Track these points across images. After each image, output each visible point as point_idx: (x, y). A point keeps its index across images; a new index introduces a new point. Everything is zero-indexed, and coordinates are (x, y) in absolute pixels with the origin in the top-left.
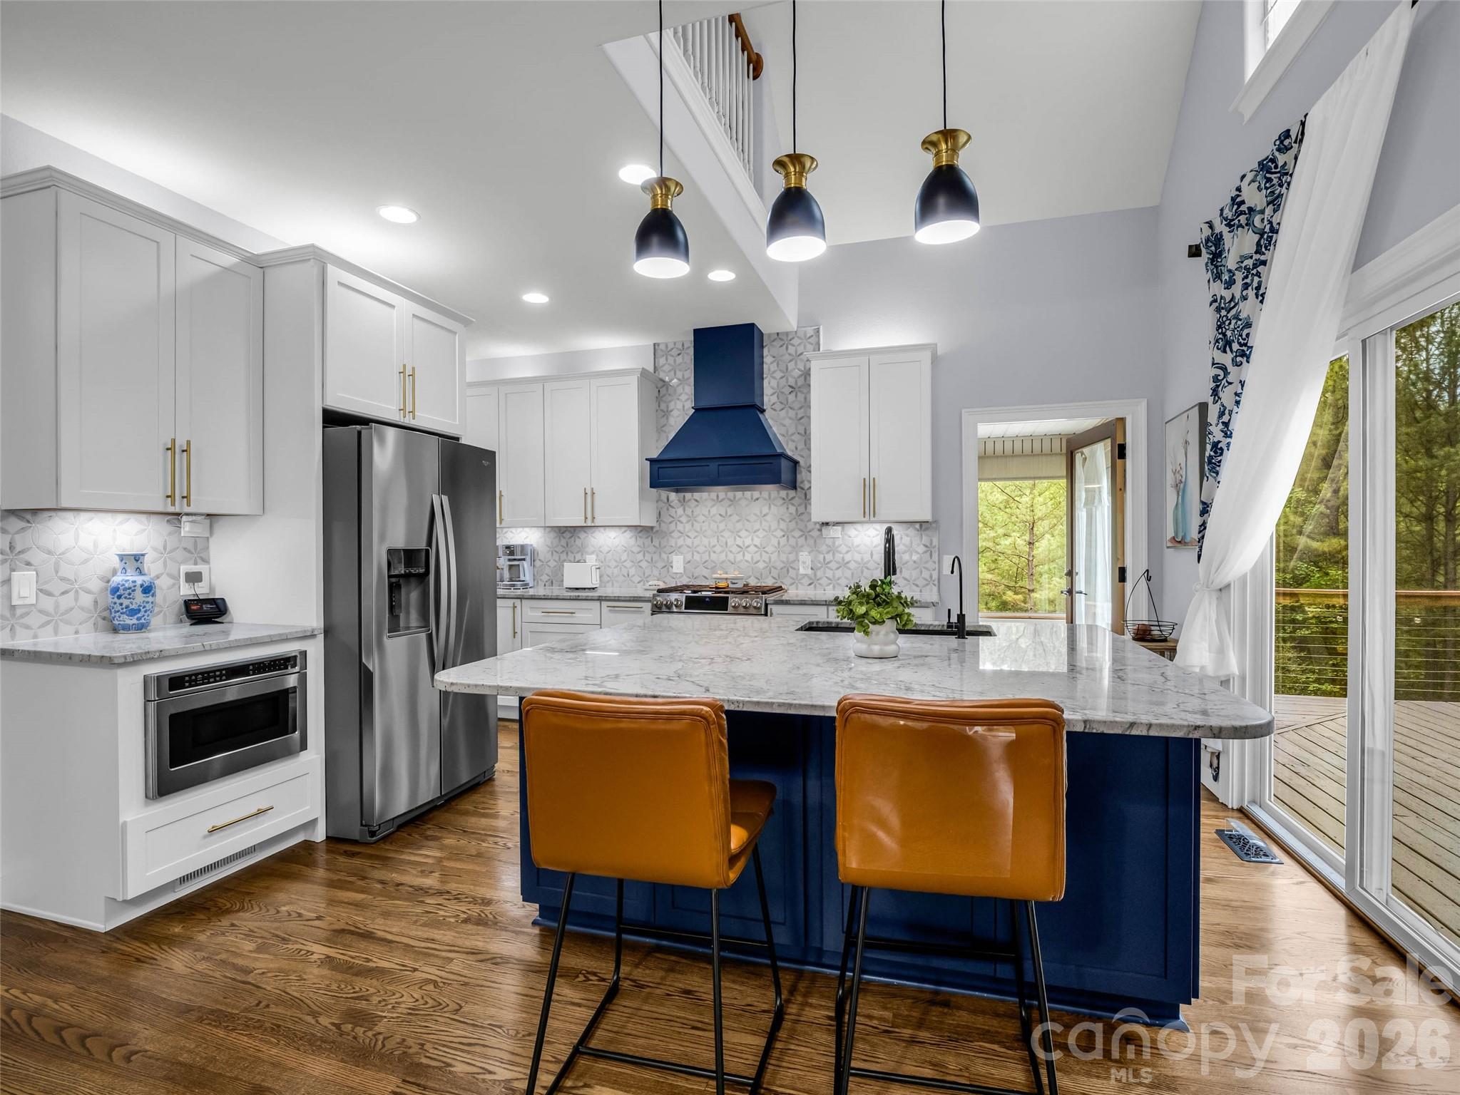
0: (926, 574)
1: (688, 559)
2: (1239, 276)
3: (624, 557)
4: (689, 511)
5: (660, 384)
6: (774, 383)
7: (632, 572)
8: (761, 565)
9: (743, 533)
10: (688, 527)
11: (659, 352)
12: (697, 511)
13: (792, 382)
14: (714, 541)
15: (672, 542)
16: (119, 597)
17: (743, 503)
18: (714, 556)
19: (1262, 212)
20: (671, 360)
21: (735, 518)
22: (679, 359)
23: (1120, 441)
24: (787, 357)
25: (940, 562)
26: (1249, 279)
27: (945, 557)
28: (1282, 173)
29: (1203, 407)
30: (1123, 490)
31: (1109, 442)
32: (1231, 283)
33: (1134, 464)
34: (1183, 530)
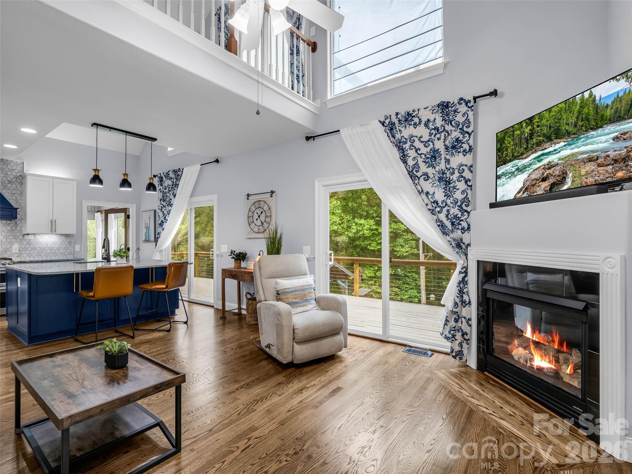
0: (69, 251)
2: (168, 188)
13: (9, 179)
19: (174, 179)
23: (128, 214)
24: (7, 170)
25: (74, 247)
26: (170, 190)
27: (76, 246)
28: (178, 175)
29: (155, 211)
30: (129, 227)
31: (123, 214)
32: (165, 189)
33: (132, 222)
34: (149, 238)
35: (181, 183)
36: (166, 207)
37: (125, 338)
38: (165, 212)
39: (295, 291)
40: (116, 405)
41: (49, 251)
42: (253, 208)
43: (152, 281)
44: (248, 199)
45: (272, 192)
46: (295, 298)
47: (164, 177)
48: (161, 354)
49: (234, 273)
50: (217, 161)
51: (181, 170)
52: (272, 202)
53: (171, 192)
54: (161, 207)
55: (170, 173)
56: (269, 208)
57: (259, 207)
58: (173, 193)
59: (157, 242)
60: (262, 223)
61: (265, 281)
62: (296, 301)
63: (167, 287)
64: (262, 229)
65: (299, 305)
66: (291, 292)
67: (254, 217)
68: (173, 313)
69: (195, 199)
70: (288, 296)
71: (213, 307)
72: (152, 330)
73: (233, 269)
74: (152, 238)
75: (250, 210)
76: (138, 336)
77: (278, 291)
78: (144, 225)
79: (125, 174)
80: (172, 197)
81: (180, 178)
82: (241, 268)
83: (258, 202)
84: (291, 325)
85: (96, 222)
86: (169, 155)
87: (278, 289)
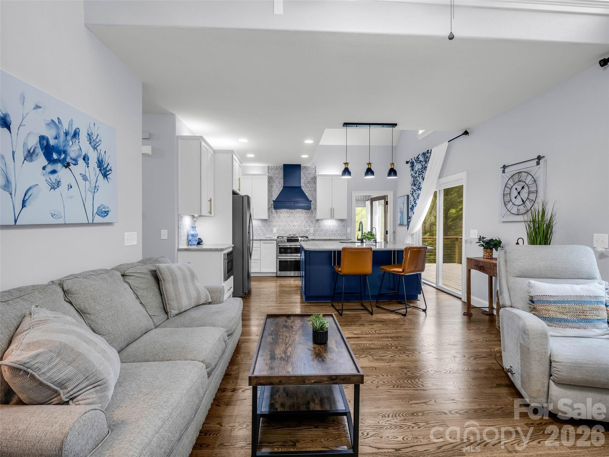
0: (343, 233)
1: (278, 229)
2: (418, 172)
3: (258, 228)
4: (278, 215)
5: (270, 178)
6: (303, 180)
7: (260, 232)
8: (300, 230)
9: (294, 222)
10: (278, 220)
11: (269, 169)
12: (281, 215)
13: (308, 180)
14: (286, 224)
15: (273, 224)
16: (194, 237)
17: (295, 213)
18: (286, 228)
19: (423, 162)
20: (273, 171)
21: (292, 217)
22: (276, 171)
23: (386, 201)
24: (307, 174)
25: (347, 230)
26: (420, 174)
27: (348, 228)
28: (427, 157)
29: (408, 196)
30: (387, 212)
31: (383, 200)
32: (416, 173)
33: (390, 206)
34: (403, 222)
35: (429, 165)
36: (416, 191)
37: (366, 312)
38: (416, 197)
39: (563, 302)
40: (293, 382)
41: (331, 233)
42: (511, 183)
43: (394, 263)
44: (504, 172)
45: (539, 158)
46: (563, 313)
47: (415, 162)
48: (388, 338)
49: (481, 264)
50: (466, 133)
51: (430, 151)
52: (539, 172)
53: (420, 176)
54: (412, 191)
55: (420, 157)
56: (535, 181)
57: (519, 181)
58: (422, 177)
59: (409, 226)
60: (523, 201)
61: (512, 280)
62: (565, 317)
63: (403, 271)
64: (522, 209)
65: (570, 324)
66: (555, 302)
67: (512, 194)
68: (415, 298)
69: (443, 180)
70: (549, 308)
71: (460, 299)
72: (390, 310)
73: (482, 260)
74: (405, 222)
75: (506, 186)
76: (377, 313)
77: (532, 297)
78: (399, 210)
79: (369, 164)
80: (421, 180)
81: (429, 160)
82: (492, 259)
83: (517, 174)
84: (546, 353)
85: (367, 209)
86: (420, 139)
87: (532, 294)
